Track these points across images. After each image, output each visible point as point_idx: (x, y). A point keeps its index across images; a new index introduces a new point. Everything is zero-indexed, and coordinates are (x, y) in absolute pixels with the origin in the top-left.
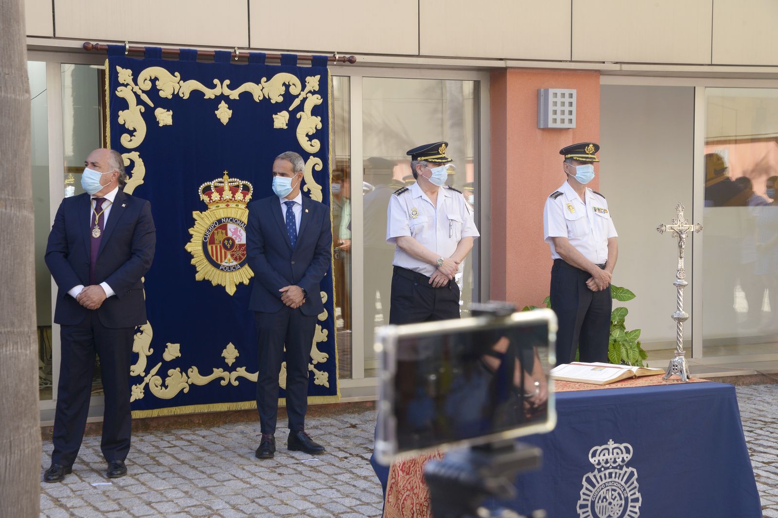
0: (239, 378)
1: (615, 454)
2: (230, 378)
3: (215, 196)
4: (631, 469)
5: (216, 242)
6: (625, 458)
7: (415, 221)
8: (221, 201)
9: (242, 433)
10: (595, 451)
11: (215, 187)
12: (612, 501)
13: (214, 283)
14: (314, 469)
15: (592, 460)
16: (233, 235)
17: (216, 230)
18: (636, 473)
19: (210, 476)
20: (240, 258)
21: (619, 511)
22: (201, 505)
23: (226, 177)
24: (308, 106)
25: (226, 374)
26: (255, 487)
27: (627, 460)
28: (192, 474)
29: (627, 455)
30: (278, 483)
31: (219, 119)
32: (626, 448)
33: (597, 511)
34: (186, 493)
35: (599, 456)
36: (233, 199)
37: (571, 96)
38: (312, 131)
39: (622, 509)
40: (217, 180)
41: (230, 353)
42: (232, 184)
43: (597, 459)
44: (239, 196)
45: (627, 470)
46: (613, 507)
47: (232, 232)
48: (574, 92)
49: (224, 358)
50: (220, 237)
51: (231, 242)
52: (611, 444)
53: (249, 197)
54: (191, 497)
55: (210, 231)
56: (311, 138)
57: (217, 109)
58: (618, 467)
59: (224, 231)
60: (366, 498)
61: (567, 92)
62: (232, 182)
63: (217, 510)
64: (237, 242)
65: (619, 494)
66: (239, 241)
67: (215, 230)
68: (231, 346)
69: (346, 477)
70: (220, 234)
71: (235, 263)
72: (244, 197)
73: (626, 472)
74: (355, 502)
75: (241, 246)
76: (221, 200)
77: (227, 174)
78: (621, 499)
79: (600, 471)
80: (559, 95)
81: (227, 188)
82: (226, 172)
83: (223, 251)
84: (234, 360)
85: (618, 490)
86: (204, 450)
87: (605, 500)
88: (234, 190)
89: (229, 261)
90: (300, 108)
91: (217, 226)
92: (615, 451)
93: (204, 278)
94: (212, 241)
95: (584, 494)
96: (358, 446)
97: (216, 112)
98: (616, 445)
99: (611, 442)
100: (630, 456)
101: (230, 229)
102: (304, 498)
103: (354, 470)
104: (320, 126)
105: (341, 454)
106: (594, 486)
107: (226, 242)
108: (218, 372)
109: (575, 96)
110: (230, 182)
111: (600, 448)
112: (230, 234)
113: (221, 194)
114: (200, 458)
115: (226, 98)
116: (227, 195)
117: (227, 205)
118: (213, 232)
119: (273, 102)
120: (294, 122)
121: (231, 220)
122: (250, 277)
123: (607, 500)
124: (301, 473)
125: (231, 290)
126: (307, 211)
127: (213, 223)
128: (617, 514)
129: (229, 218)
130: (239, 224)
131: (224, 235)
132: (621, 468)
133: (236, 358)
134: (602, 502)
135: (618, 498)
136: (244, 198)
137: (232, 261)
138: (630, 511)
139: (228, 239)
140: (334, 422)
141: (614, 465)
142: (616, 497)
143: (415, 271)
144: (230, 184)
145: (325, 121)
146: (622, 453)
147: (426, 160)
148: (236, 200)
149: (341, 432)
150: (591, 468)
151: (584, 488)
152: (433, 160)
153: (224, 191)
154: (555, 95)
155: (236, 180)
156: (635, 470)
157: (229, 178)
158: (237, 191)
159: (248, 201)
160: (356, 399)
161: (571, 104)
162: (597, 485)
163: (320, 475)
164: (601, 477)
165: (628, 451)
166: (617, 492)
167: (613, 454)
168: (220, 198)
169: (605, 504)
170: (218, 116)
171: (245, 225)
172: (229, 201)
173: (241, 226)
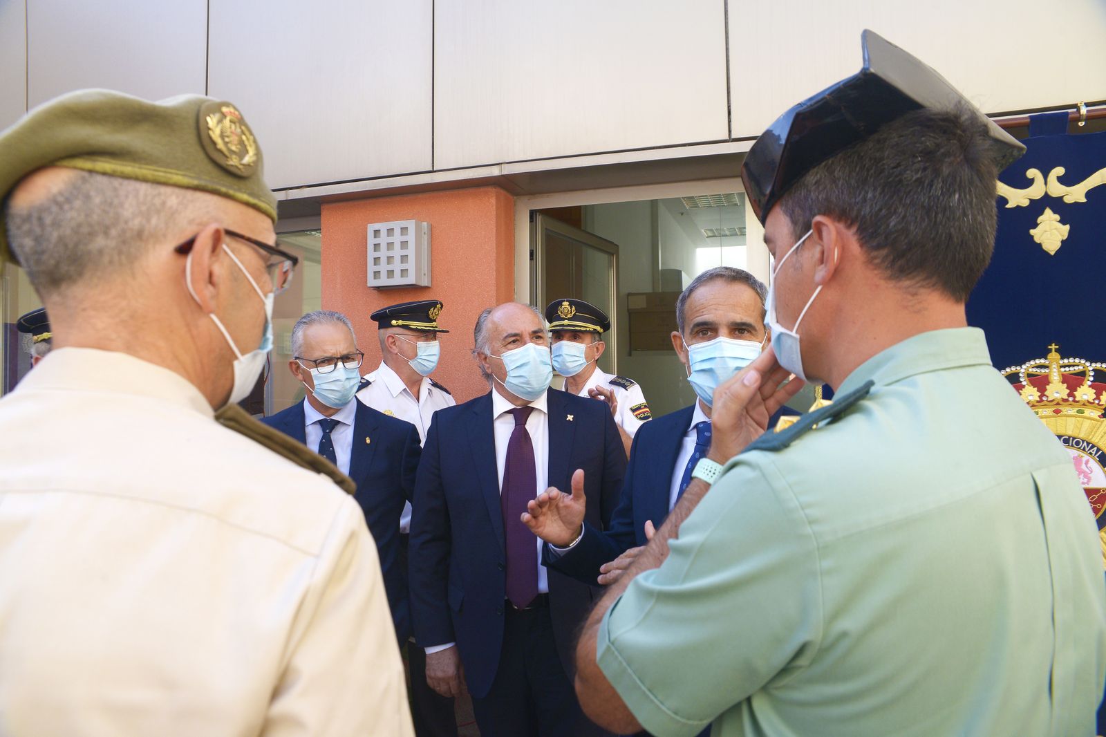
3: (1030, 393)
8: (1042, 404)
11: (1029, 375)
23: (1054, 356)
31: (1040, 245)
36: (1071, 399)
40: (1032, 363)
42: (1067, 369)
44: (1085, 392)
57: (1035, 225)
62: (1069, 366)
66: (1083, 482)
72: (1099, 394)
76: (1041, 401)
77: (1056, 350)
81: (1055, 376)
82: (1053, 347)
88: (1073, 381)
97: (1032, 232)
113: (1042, 390)
115: (1056, 204)
116: (1057, 390)
117: (1057, 412)
121: (1066, 440)
129: (1059, 436)
130: (1084, 449)
144: (1063, 369)
148: (1078, 402)
153: (1048, 383)
155: (1077, 360)
157: (1062, 358)
158: (1080, 384)
168: (1040, 397)
171: (1098, 450)
172: (1062, 403)
173: (1091, 453)
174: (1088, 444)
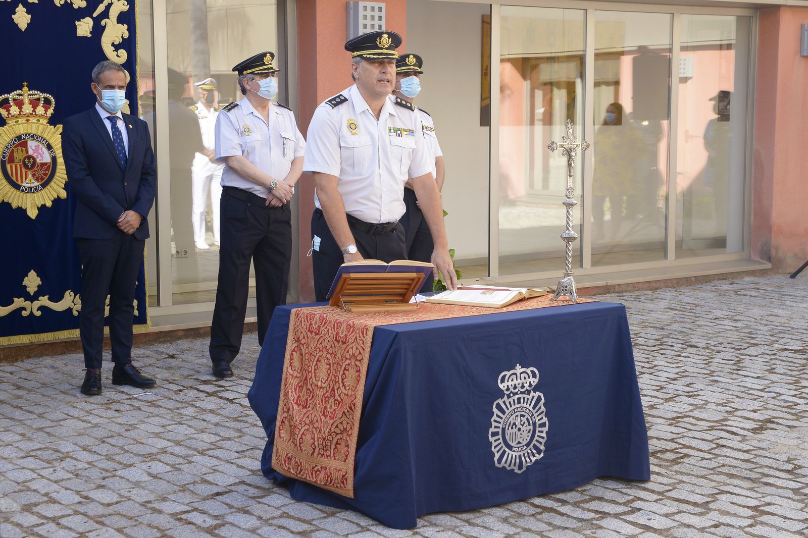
0: (41, 308)
1: (522, 379)
2: (33, 308)
3: (14, 110)
4: (538, 393)
5: (16, 161)
6: (532, 383)
7: (248, 139)
8: (21, 116)
9: (53, 367)
10: (504, 376)
11: (14, 100)
12: (521, 427)
13: (14, 206)
14: (151, 403)
15: (501, 386)
16: (34, 153)
17: (16, 147)
18: (543, 398)
19: (41, 416)
20: (42, 179)
21: (528, 436)
22: (46, 449)
23: (25, 89)
24: (114, 13)
25: (27, 304)
26: (96, 425)
27: (534, 384)
28: (18, 414)
29: (534, 379)
30: (119, 421)
31: (17, 25)
32: (532, 372)
33: (507, 438)
34: (22, 435)
35: (508, 381)
36: (34, 113)
37: (380, 9)
38: (118, 41)
39: (530, 434)
40: (15, 92)
41: (32, 281)
42: (32, 97)
43: (505, 384)
44: (40, 110)
45: (534, 394)
46: (522, 433)
47: (33, 150)
48: (383, 5)
49: (25, 287)
50: (19, 155)
51: (31, 160)
52: (519, 369)
53: (51, 111)
54: (29, 439)
55: (8, 149)
56: (117, 47)
57: (15, 13)
58: (526, 392)
59: (24, 149)
60: (224, 433)
61: (376, 5)
62: (32, 95)
63: (67, 452)
64: (38, 161)
65: (527, 419)
66: (40, 160)
67: (14, 148)
68: (32, 274)
69: (190, 411)
70: (20, 152)
71: (36, 184)
72: (46, 111)
73: (533, 397)
74: (214, 438)
75: (43, 165)
76: (20, 114)
77: (27, 86)
78: (529, 425)
79: (509, 397)
80: (369, 9)
81: (26, 101)
82: (25, 84)
83: (23, 171)
84: (36, 289)
85: (527, 416)
86: (19, 388)
87: (514, 426)
88: (35, 103)
89: (30, 182)
90: (105, 14)
91: (17, 143)
92: (523, 375)
93: (3, 200)
94: (11, 160)
95: (495, 421)
96: (186, 377)
97: (13, 16)
98: (523, 370)
99: (518, 367)
100: (536, 381)
101: (31, 147)
102: (157, 435)
103: (195, 403)
104: (126, 35)
105: (174, 387)
106: (503, 412)
107: (27, 160)
108: (19, 302)
109: (384, 10)
110: (30, 95)
111: (508, 373)
112: (30, 152)
113: (20, 108)
114: (19, 397)
115: (23, 2)
116: (27, 108)
117: (28, 120)
118: (13, 150)
119: (76, 6)
120: (98, 30)
121: (32, 137)
122: (53, 199)
123: (516, 426)
124: (139, 409)
125: (33, 213)
126: (131, 126)
127: (12, 140)
128: (526, 439)
129: (29, 135)
130: (40, 141)
131: (25, 153)
132: (529, 393)
133: (39, 286)
134: (512, 428)
135: (527, 423)
136: (46, 113)
137: (34, 181)
138: (538, 436)
139: (29, 157)
140: (147, 352)
141: (523, 390)
142: (524, 423)
143: (248, 191)
144: (30, 97)
145: (132, 30)
146: (529, 378)
147: (252, 73)
148: (37, 115)
149: (160, 364)
150: (501, 394)
151: (495, 415)
152: (259, 72)
153: (23, 104)
154: (365, 8)
155: (36, 92)
156: (541, 395)
157: (29, 91)
158: (38, 105)
159: (50, 116)
160: (167, 328)
161: (380, 18)
162: (507, 412)
163: (162, 411)
164: (510, 402)
165: (534, 376)
166: (526, 417)
167: (521, 379)
168: (20, 112)
169: (515, 430)
170: (16, 21)
171: (46, 141)
172: (30, 115)
173: (43, 143)
174: (42, 138)
